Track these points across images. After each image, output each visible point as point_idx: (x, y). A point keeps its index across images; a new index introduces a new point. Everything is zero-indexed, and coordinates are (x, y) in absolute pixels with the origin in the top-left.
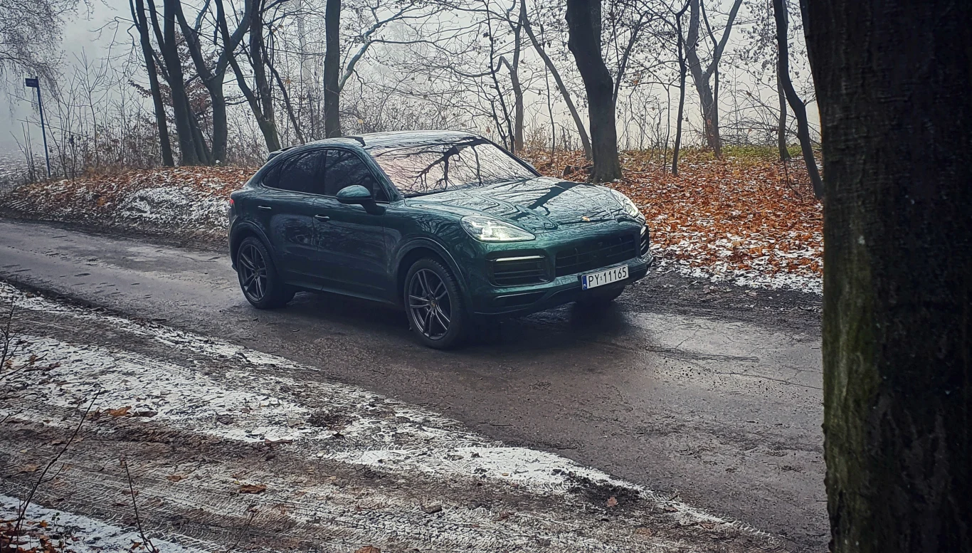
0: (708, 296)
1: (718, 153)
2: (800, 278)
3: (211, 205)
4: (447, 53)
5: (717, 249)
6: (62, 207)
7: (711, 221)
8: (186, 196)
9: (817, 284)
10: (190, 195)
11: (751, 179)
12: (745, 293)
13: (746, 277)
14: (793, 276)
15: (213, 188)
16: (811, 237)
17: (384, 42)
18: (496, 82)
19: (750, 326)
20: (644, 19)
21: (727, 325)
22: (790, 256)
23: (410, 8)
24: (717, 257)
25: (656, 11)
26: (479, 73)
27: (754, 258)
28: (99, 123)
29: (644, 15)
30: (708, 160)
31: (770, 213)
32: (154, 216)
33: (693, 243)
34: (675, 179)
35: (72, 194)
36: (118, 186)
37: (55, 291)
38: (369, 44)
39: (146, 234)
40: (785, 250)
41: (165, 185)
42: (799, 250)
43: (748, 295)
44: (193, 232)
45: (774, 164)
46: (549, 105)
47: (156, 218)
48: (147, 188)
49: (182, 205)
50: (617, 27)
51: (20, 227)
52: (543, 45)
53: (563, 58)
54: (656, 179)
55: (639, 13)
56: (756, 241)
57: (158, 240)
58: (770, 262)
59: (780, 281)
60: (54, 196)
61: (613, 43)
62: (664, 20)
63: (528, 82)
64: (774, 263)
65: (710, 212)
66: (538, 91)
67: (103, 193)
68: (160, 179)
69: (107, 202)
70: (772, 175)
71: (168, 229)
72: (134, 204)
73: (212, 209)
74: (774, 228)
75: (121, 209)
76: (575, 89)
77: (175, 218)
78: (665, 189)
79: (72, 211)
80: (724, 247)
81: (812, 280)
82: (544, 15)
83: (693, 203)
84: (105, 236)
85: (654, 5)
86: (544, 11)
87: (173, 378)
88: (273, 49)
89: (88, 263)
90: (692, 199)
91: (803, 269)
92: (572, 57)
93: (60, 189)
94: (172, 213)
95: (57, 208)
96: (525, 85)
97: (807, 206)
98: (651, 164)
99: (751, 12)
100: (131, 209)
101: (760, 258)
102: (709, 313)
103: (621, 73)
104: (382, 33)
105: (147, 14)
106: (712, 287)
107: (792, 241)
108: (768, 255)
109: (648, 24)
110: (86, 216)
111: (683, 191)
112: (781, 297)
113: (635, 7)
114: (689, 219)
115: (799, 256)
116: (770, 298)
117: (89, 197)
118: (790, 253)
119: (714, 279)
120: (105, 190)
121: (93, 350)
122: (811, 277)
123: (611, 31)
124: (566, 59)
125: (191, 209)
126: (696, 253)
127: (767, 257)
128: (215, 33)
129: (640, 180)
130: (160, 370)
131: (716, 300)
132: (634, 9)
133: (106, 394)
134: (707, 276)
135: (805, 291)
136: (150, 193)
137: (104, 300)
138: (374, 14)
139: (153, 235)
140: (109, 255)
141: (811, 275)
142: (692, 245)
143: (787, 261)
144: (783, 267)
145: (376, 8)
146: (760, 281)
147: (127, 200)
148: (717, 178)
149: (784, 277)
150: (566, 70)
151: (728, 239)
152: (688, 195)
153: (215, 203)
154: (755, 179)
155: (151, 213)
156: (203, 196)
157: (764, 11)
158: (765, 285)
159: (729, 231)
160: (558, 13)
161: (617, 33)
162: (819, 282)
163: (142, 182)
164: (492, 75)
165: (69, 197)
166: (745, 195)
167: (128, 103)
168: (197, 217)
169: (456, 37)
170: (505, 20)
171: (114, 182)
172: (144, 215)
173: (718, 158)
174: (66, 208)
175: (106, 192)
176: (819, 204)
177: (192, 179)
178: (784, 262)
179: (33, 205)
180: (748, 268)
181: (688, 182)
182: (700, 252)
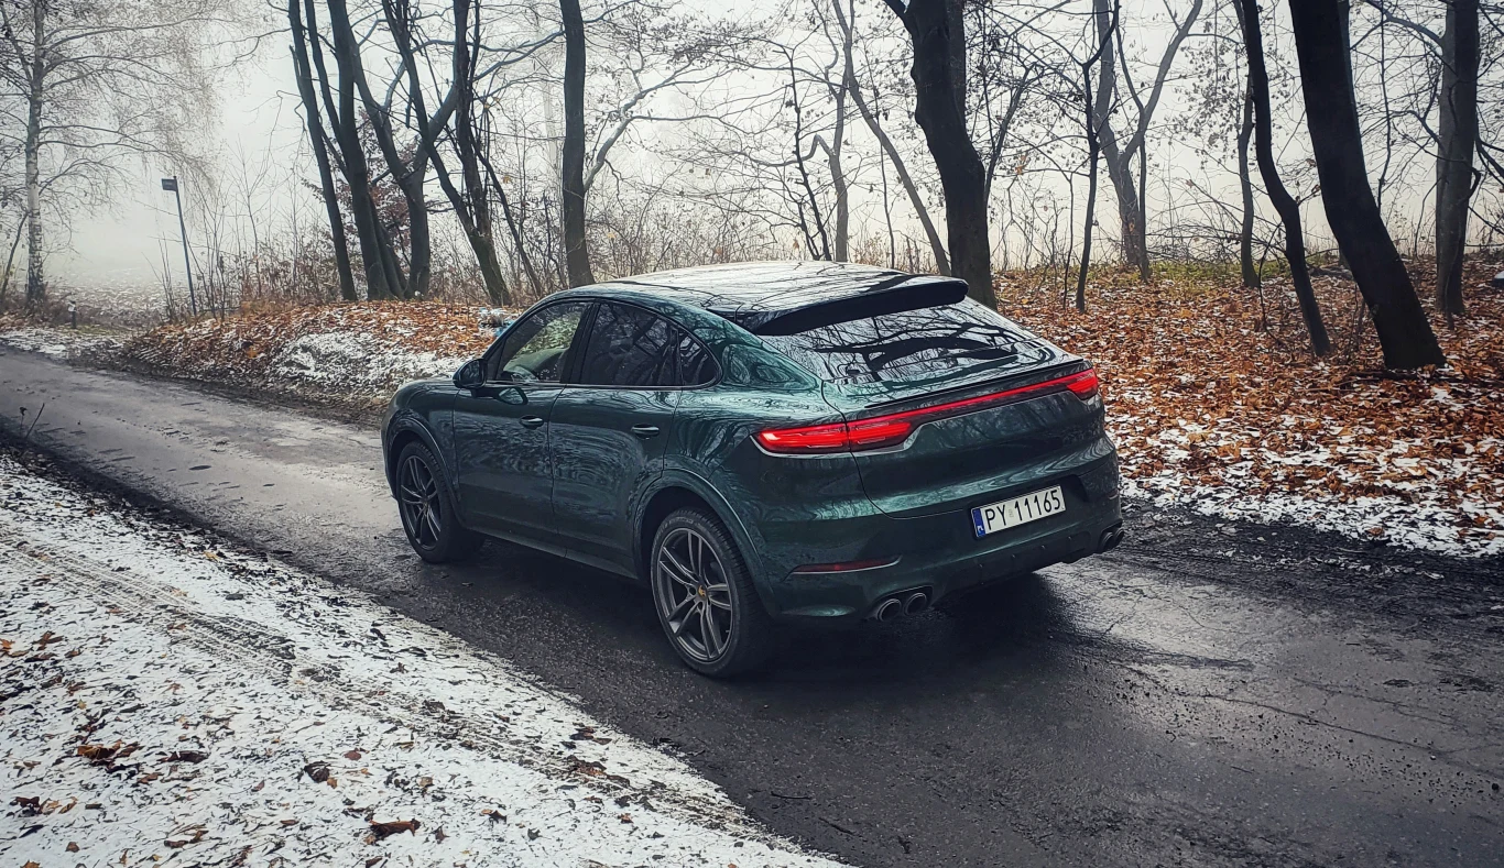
0: (1152, 534)
1: (1146, 274)
2: (1310, 503)
3: (395, 361)
4: (740, 132)
5: (1163, 446)
6: (203, 358)
7: (1147, 393)
8: (363, 346)
9: (1342, 515)
10: (368, 344)
11: (1201, 316)
12: (1216, 529)
13: (1215, 499)
14: (1298, 499)
15: (401, 334)
16: (1321, 427)
17: (652, 119)
18: (805, 175)
19: (1229, 593)
20: (1032, 75)
21: (1188, 592)
22: (1288, 461)
23: (688, 69)
24: (1163, 461)
25: (1048, 62)
26: (782, 162)
27: (1227, 465)
28: (261, 238)
29: (1031, 69)
30: (1130, 285)
31: (1243, 379)
32: (319, 375)
33: (1120, 435)
34: (1082, 317)
35: (216, 340)
36: (277, 330)
37: (154, 495)
38: (628, 121)
39: (306, 401)
40: (1279, 449)
41: (336, 330)
42: (1303, 449)
43: (1220, 532)
44: (368, 400)
45: (1235, 291)
46: (886, 206)
47: (322, 378)
48: (312, 333)
49: (356, 360)
50: (989, 88)
51: (146, 388)
52: (877, 115)
53: (909, 134)
54: (1052, 318)
55: (1024, 66)
56: (1228, 433)
57: (319, 412)
58: (1256, 472)
59: (1275, 508)
60: (195, 343)
61: (984, 111)
62: (1061, 75)
63: (854, 173)
64: (1263, 473)
65: (1144, 376)
66: (869, 187)
67: (257, 339)
68: (331, 321)
69: (259, 353)
70: (1233, 309)
71: (336, 395)
72: (294, 356)
73: (396, 366)
74: (1257, 409)
75: (277, 363)
76: (926, 180)
77: (347, 378)
78: (1067, 334)
79: (215, 365)
80: (1175, 443)
81: (1331, 507)
82: (881, 73)
83: (1113, 359)
84: (251, 403)
85: (1046, 54)
86: (879, 67)
87: (252, 682)
88: (489, 132)
89: (214, 447)
90: (1111, 353)
91: (1315, 487)
92: (921, 134)
93: (204, 332)
94: (344, 371)
95: (197, 360)
96: (851, 177)
97: (1303, 367)
98: (1042, 293)
99: (1191, 62)
100: (290, 364)
101: (1239, 465)
102: (1153, 566)
103: (995, 156)
104: (649, 107)
105: (317, 86)
106: (1158, 517)
107: (1290, 434)
108: (1251, 460)
109: (1037, 82)
110: (232, 372)
111: (1095, 338)
112: (1279, 538)
113: (1018, 57)
114: (1110, 388)
115: (1304, 462)
116: (1261, 539)
117: (238, 345)
118: (1289, 456)
119: (1160, 501)
120: (259, 335)
121: (144, 623)
122: (1329, 503)
123: (981, 93)
124: (913, 137)
125: (369, 366)
126: (1128, 453)
127: (1250, 464)
128: (408, 111)
129: (1027, 320)
130: (235, 665)
131: (1165, 540)
132: (1015, 59)
133: (139, 711)
134: (1148, 496)
135: (1321, 527)
136: (316, 341)
137: (216, 513)
138: (636, 79)
139: (315, 403)
140: (247, 434)
141: (1329, 497)
142: (1119, 438)
143: (1285, 471)
144: (1280, 483)
145: (639, 71)
146: (1239, 506)
147: (285, 350)
148: (1148, 316)
149: (1282, 501)
150: (913, 154)
151: (1181, 429)
152: (1103, 343)
153: (401, 358)
154: (1207, 317)
155: (317, 370)
156: (385, 347)
157: (1212, 59)
158: (1250, 515)
159: (1181, 415)
160: (901, 69)
161: (990, 97)
162: (1344, 511)
163: (307, 324)
164: (798, 165)
165: (212, 345)
166: (1195, 345)
167: (302, 211)
168: (375, 378)
169: (751, 109)
170: (823, 81)
171: (271, 324)
172: (307, 373)
173: (1146, 281)
174: (207, 360)
175: (259, 339)
176: (1322, 364)
177: (374, 321)
178: (1279, 472)
179: (166, 355)
180: (1218, 483)
181: (1103, 323)
182: (1135, 453)
